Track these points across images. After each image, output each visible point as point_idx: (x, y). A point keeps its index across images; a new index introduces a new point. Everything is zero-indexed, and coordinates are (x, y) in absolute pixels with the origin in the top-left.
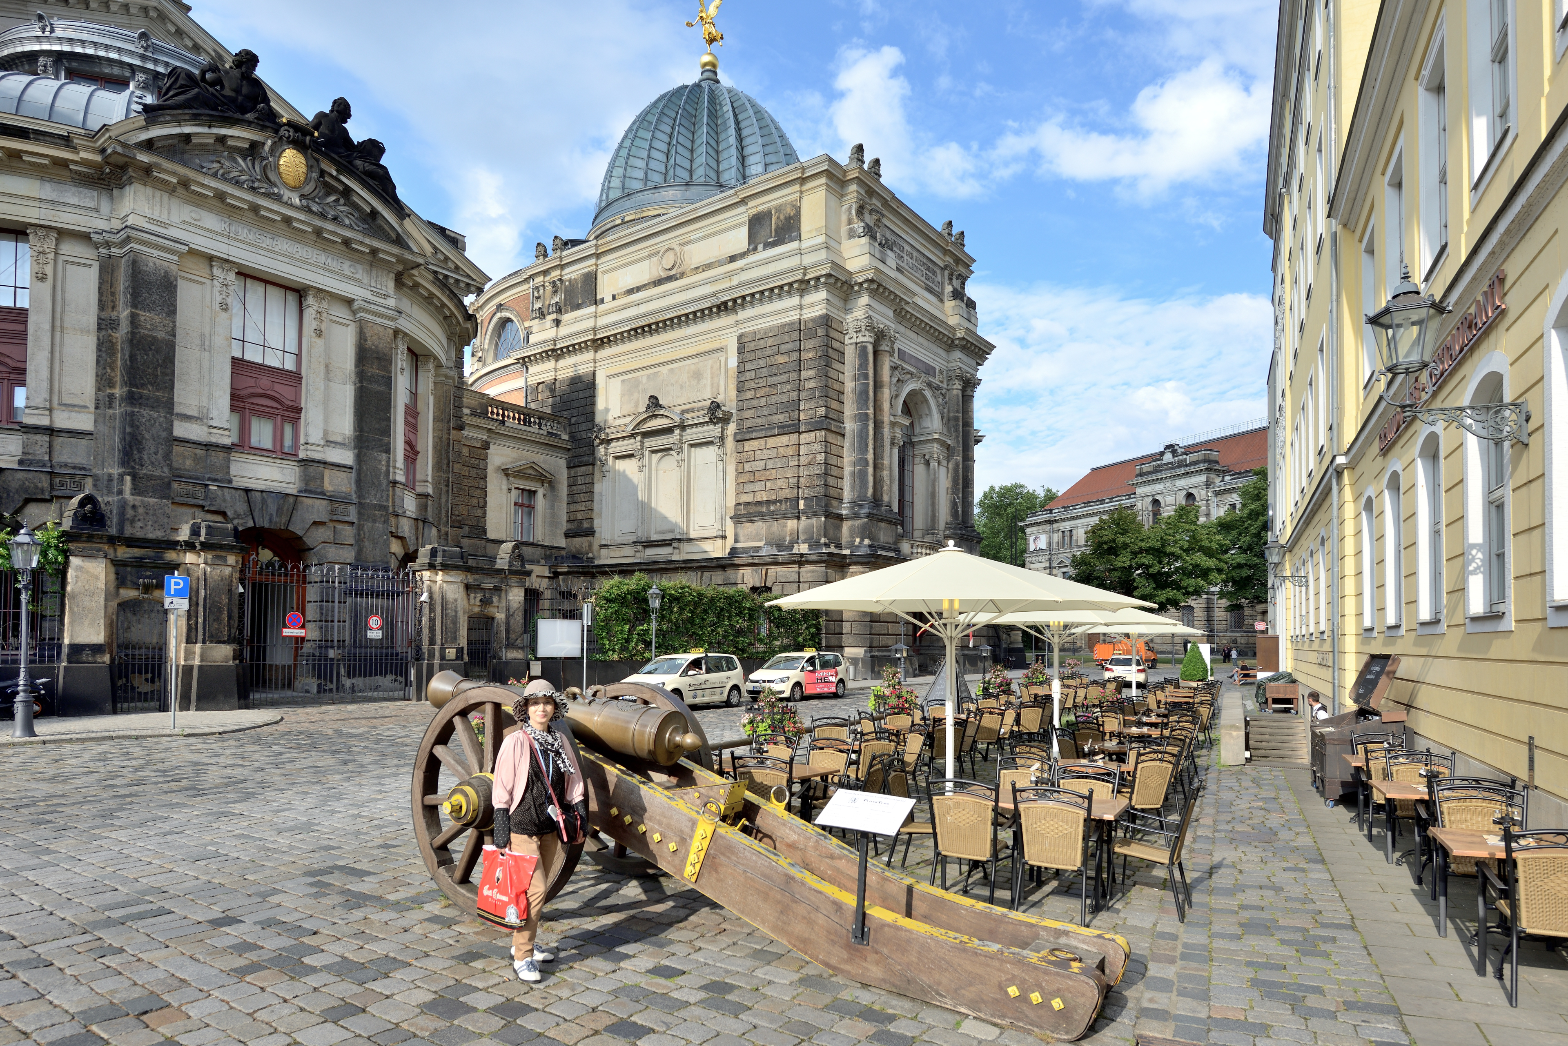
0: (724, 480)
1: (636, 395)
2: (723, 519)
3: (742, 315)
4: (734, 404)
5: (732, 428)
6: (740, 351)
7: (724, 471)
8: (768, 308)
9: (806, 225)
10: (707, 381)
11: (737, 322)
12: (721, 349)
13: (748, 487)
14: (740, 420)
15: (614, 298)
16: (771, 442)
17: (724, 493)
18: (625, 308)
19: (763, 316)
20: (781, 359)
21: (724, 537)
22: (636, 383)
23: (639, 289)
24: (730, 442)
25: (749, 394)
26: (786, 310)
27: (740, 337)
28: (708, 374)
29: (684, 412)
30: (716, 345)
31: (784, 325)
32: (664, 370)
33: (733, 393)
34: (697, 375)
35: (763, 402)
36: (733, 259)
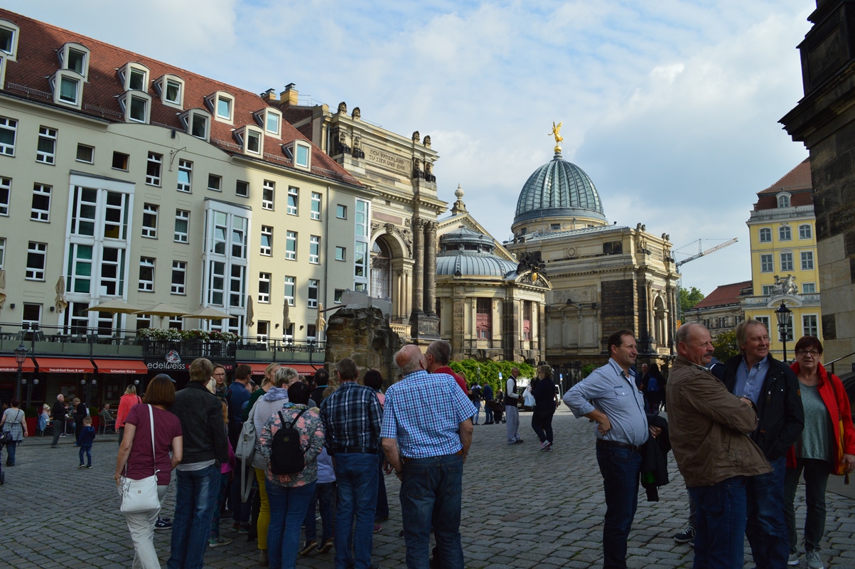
0: (597, 328)
1: (560, 297)
2: (597, 342)
3: (602, 275)
4: (600, 304)
5: (599, 312)
6: (602, 286)
7: (597, 326)
8: (612, 274)
9: (624, 249)
10: (589, 295)
11: (601, 278)
12: (595, 285)
13: (607, 332)
14: (603, 311)
15: (549, 261)
16: (615, 318)
17: (597, 333)
18: (554, 266)
19: (610, 277)
20: (618, 292)
21: (598, 348)
22: (560, 293)
23: (559, 260)
24: (599, 317)
25: (606, 302)
26: (619, 276)
27: (602, 283)
28: (589, 293)
29: (580, 305)
30: (593, 284)
31: (618, 281)
32: (572, 290)
33: (599, 300)
34: (585, 293)
35: (611, 305)
36: (597, 256)
